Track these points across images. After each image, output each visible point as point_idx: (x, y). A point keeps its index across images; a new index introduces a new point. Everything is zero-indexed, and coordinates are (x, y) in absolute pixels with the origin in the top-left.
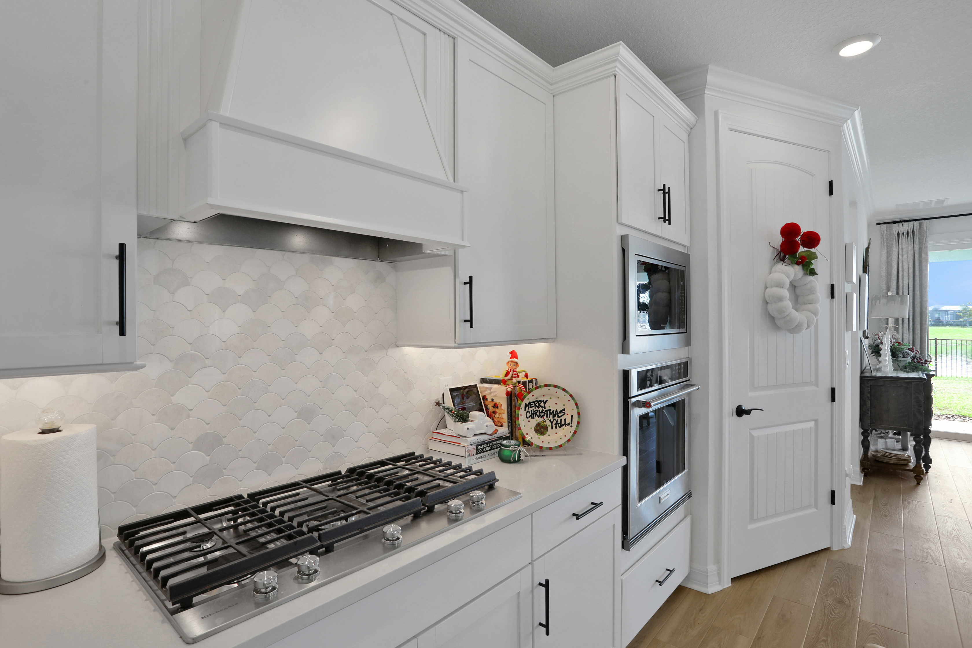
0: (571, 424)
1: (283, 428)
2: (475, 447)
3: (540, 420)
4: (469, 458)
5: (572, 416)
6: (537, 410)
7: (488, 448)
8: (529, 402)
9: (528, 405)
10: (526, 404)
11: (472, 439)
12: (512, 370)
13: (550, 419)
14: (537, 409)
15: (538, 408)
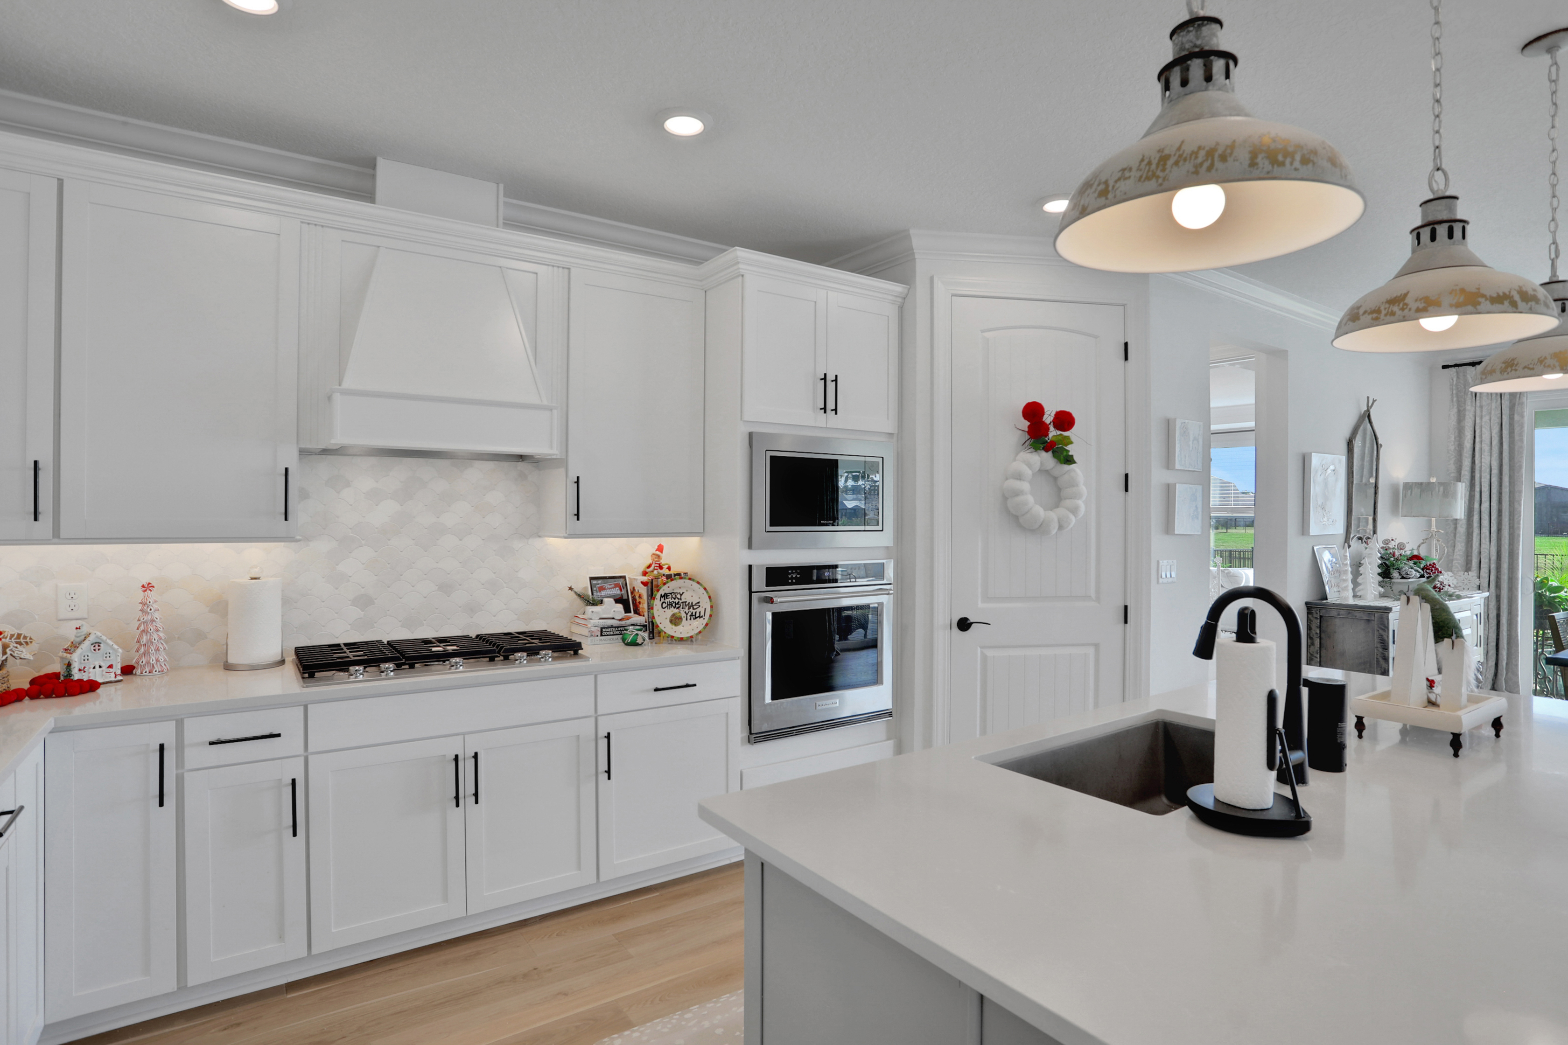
0: (704, 616)
1: (425, 597)
2: (600, 629)
3: (676, 611)
4: (592, 638)
5: (705, 609)
6: (673, 602)
7: (617, 633)
8: (665, 593)
9: (665, 596)
10: (661, 595)
11: (596, 621)
12: (654, 562)
13: (685, 610)
14: (673, 600)
15: (675, 599)
